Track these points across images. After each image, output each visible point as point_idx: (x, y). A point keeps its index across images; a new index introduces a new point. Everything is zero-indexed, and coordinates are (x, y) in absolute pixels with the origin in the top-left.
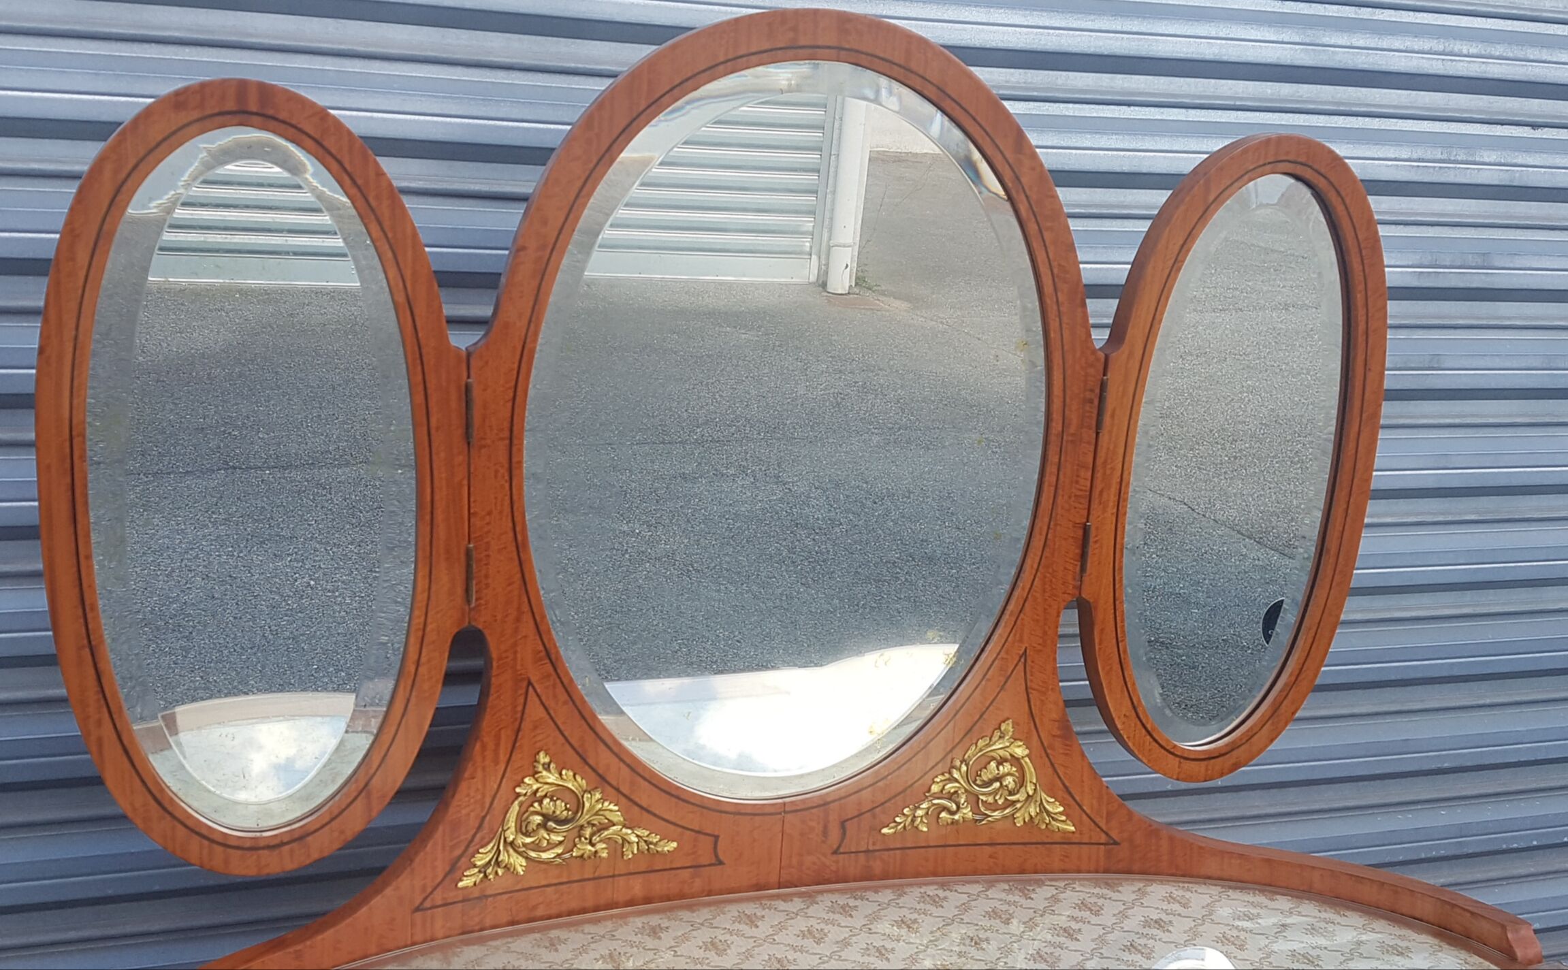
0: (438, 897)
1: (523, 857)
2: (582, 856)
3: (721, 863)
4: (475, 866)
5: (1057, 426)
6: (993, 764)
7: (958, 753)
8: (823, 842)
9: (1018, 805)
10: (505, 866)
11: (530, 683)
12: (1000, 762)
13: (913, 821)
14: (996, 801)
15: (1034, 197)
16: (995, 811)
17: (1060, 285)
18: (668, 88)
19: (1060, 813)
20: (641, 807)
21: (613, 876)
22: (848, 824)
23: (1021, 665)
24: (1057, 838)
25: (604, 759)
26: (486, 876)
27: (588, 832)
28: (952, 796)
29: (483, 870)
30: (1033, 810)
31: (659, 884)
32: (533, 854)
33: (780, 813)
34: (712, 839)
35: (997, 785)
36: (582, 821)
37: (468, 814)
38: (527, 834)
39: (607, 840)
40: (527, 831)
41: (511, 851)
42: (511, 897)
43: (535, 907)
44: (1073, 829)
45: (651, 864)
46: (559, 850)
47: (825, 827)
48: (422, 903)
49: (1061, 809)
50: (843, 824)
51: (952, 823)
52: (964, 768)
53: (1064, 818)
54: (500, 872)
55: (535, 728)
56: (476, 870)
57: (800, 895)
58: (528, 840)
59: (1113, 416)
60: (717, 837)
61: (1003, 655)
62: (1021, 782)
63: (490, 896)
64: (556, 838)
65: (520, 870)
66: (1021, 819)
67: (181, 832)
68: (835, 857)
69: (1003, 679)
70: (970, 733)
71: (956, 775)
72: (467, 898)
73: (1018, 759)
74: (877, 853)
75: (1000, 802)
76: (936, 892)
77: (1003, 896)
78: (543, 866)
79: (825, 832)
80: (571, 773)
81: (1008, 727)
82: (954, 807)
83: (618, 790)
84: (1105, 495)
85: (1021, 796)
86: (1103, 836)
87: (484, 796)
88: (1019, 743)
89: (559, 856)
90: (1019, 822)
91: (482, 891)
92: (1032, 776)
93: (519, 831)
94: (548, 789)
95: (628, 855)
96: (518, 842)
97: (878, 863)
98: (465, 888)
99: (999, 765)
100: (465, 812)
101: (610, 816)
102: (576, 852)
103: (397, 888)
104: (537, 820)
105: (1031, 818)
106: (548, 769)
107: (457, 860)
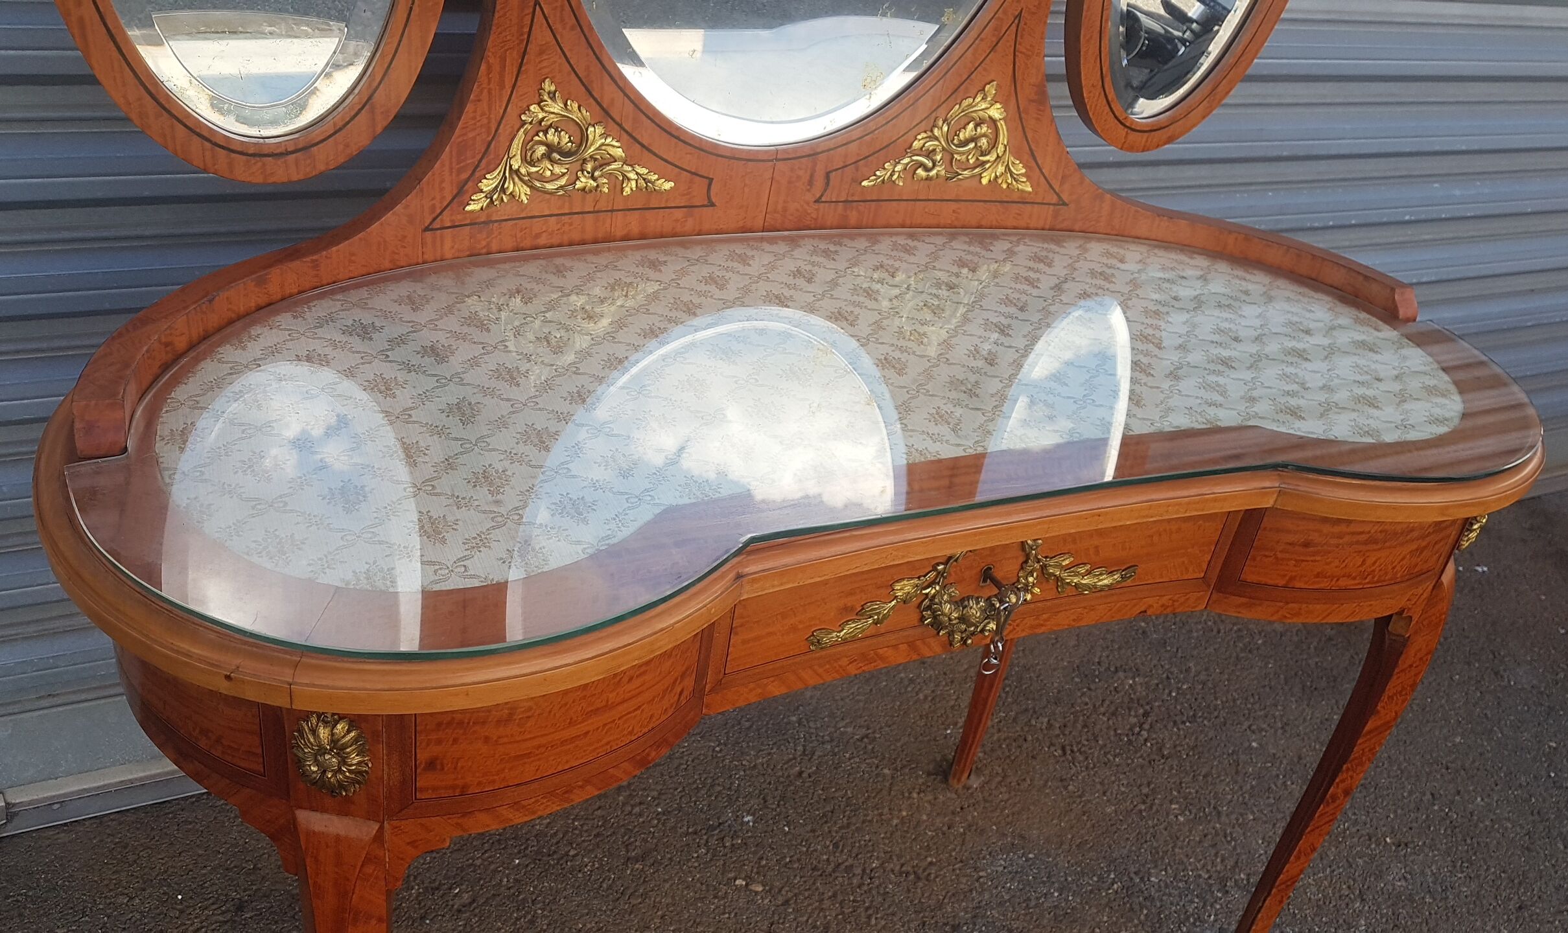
0: (446, 219)
1: (528, 186)
2: (583, 189)
3: (713, 205)
4: (481, 191)
6: (971, 125)
7: (941, 112)
8: (808, 190)
9: (987, 166)
10: (511, 193)
11: (537, 2)
12: (979, 123)
13: (892, 175)
14: (968, 160)
16: (965, 170)
19: (1022, 175)
20: (643, 146)
21: (612, 211)
22: (832, 175)
23: (1014, 27)
24: (1015, 197)
25: (608, 92)
26: (492, 201)
27: (589, 167)
28: (929, 154)
29: (489, 196)
30: (1001, 169)
31: (655, 222)
32: (538, 184)
33: (772, 161)
34: (707, 181)
35: (972, 145)
36: (586, 155)
37: (474, 138)
38: (532, 163)
39: (610, 175)
40: (532, 160)
41: (516, 179)
42: (516, 224)
43: (538, 236)
44: (1030, 189)
45: (647, 202)
46: (563, 181)
47: (812, 176)
48: (431, 223)
49: (1024, 171)
50: (828, 174)
51: (926, 179)
52: (945, 128)
53: (1025, 180)
54: (505, 199)
55: (541, 53)
56: (483, 195)
57: (784, 239)
58: (534, 169)
60: (711, 180)
61: (1000, 14)
62: (994, 145)
63: (496, 221)
64: (558, 170)
65: (524, 199)
66: (988, 177)
67: (180, 130)
68: (816, 206)
69: (995, 40)
70: (957, 92)
71: (936, 132)
72: (476, 222)
73: (995, 122)
74: (855, 204)
75: (971, 161)
76: (906, 242)
77: (966, 247)
78: (548, 196)
79: (810, 182)
80: (576, 105)
81: (991, 89)
82: (930, 164)
83: (620, 125)
85: (991, 157)
86: (1055, 197)
87: (489, 119)
88: (998, 106)
89: (562, 187)
90: (985, 181)
91: (489, 216)
92: (1003, 138)
93: (524, 160)
94: (553, 119)
95: (627, 191)
96: (523, 171)
97: (854, 213)
98: (472, 212)
99: (977, 126)
100: (471, 135)
101: (612, 151)
102: (579, 185)
103: (407, 207)
104: (542, 149)
105: (996, 177)
106: (553, 98)
107: (464, 183)
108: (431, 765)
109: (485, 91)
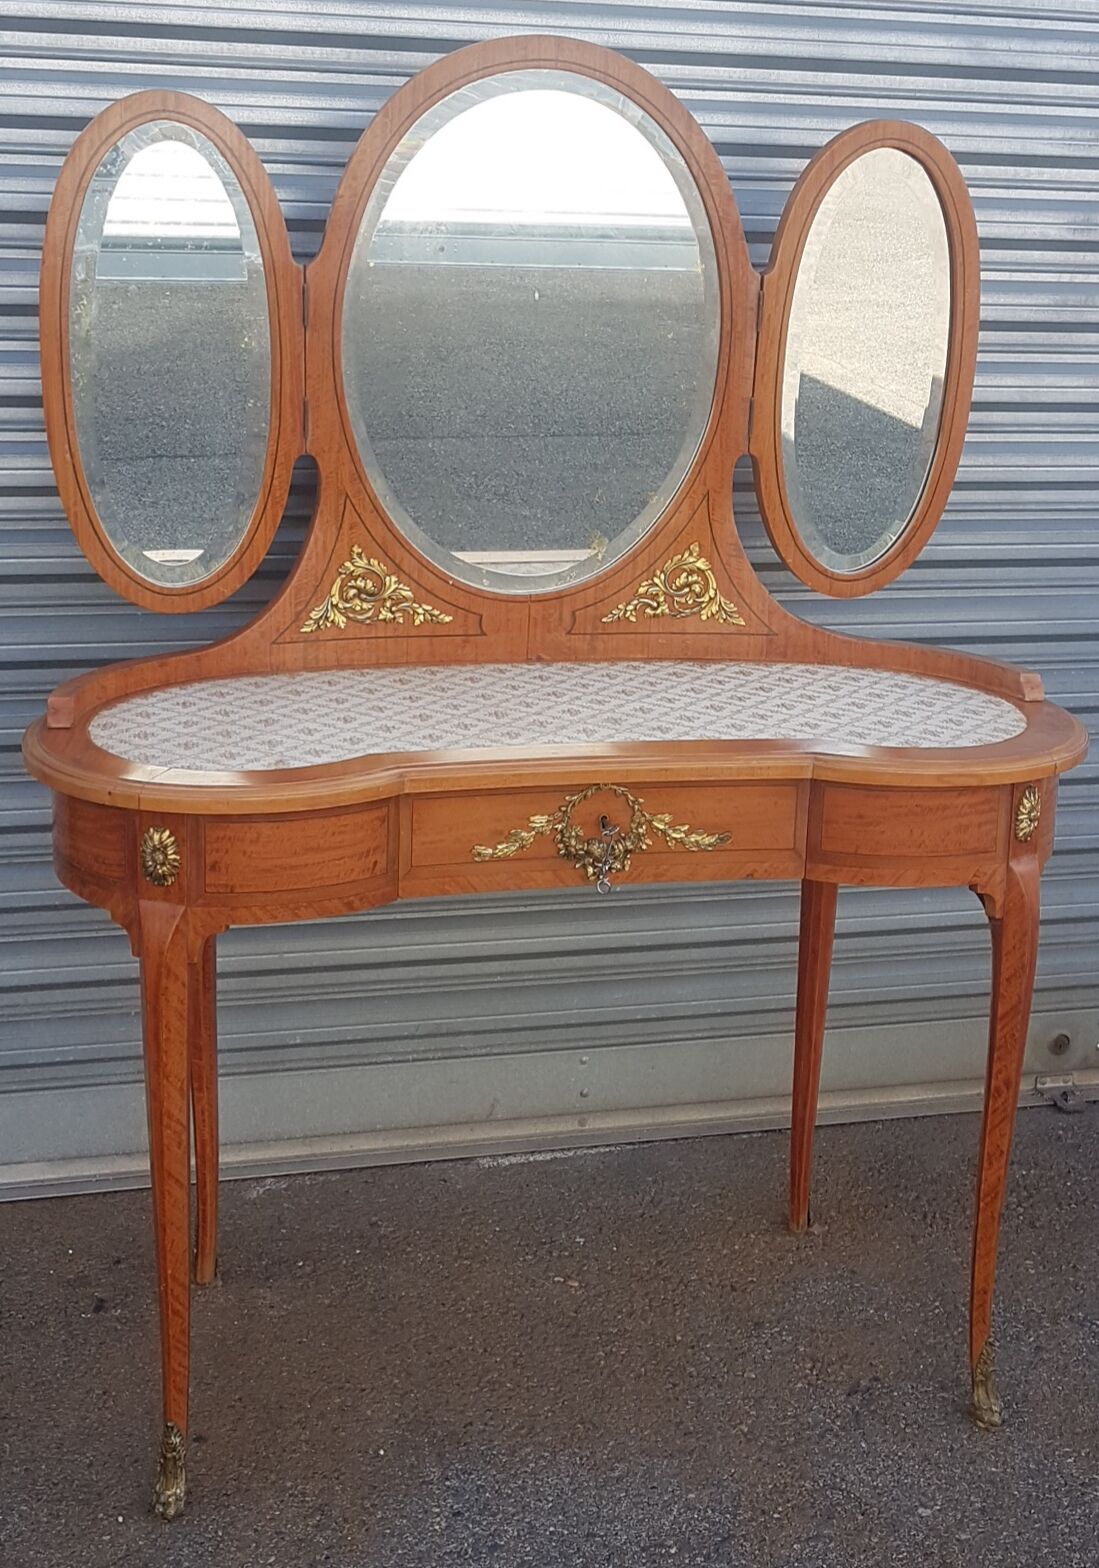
1: (345, 616)
2: (385, 620)
3: (485, 634)
4: (311, 619)
5: (727, 327)
6: (685, 574)
7: (659, 564)
8: (560, 624)
9: (704, 605)
10: (333, 621)
11: (347, 496)
12: (691, 573)
13: (625, 613)
14: (687, 601)
15: (702, 162)
16: (686, 609)
17: (724, 223)
19: (735, 612)
20: (428, 590)
21: (408, 637)
22: (577, 614)
23: (705, 503)
24: (733, 629)
25: (399, 553)
26: (319, 626)
27: (388, 604)
28: (654, 597)
29: (317, 621)
30: (715, 608)
31: (441, 645)
32: (351, 615)
33: (527, 601)
34: (477, 618)
35: (687, 590)
36: (386, 595)
38: (347, 601)
39: (403, 610)
40: (347, 599)
41: (336, 611)
42: (336, 643)
44: (743, 623)
45: (432, 632)
46: (370, 614)
47: (561, 614)
48: (276, 639)
49: (735, 608)
50: (574, 613)
51: (655, 616)
52: (662, 576)
53: (738, 616)
54: (329, 625)
55: (352, 529)
56: (312, 621)
57: (542, 661)
58: (348, 605)
59: (769, 319)
60: (481, 616)
61: (691, 495)
62: (707, 590)
63: (322, 640)
64: (365, 606)
65: (342, 626)
66: (706, 615)
68: (569, 637)
69: (692, 512)
70: (666, 553)
71: (656, 580)
72: (307, 639)
73: (703, 571)
74: (600, 636)
75: (690, 602)
78: (359, 624)
79: (561, 618)
80: (376, 562)
81: (695, 548)
82: (655, 604)
83: (409, 576)
84: (765, 378)
85: (706, 598)
86: (766, 628)
87: (317, 572)
88: (703, 560)
89: (368, 618)
90: (704, 617)
91: (318, 636)
92: (713, 583)
93: (341, 597)
94: (360, 571)
95: (417, 622)
96: (340, 606)
98: (306, 633)
99: (689, 575)
100: (305, 582)
101: (404, 593)
102: (381, 617)
103: (260, 626)
104: (353, 592)
105: (713, 614)
106: (361, 558)
107: (300, 613)
109: (314, 554)
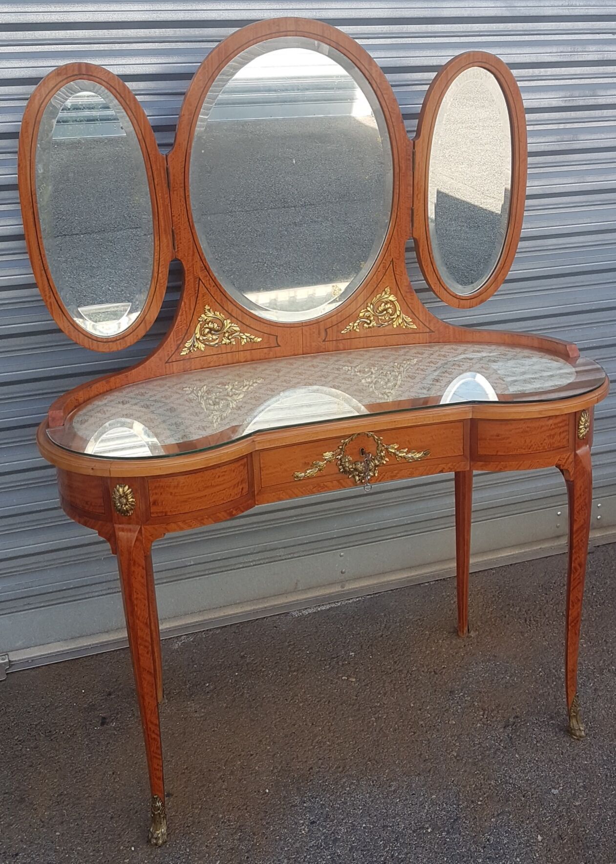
0: (173, 358)
1: (203, 344)
2: (225, 344)
3: (279, 346)
4: (186, 347)
5: (397, 170)
6: (383, 304)
7: (369, 300)
8: (319, 337)
9: (394, 320)
10: (197, 347)
11: (200, 279)
13: (353, 328)
14: (385, 318)
15: (378, 81)
16: (385, 322)
17: (392, 114)
18: (232, 51)
19: (410, 322)
20: (247, 326)
21: (238, 351)
22: (328, 330)
23: (391, 265)
24: (410, 331)
25: (230, 307)
26: (190, 351)
27: (227, 335)
28: (368, 318)
29: (189, 348)
30: (400, 321)
31: (257, 354)
32: (207, 343)
33: (301, 326)
34: (275, 337)
35: (385, 312)
36: (225, 331)
37: (181, 328)
38: (204, 335)
39: (235, 338)
41: (199, 342)
42: (201, 359)
43: (209, 363)
44: (416, 327)
45: (252, 346)
46: (217, 341)
47: (319, 331)
48: (168, 360)
49: (410, 320)
50: (326, 330)
51: (369, 328)
52: (372, 306)
53: (412, 324)
54: (195, 349)
55: (203, 296)
56: (186, 349)
57: (311, 356)
58: (205, 338)
59: (419, 165)
60: (277, 336)
61: (384, 261)
62: (396, 311)
63: (193, 358)
64: (214, 337)
65: (203, 349)
67: (81, 336)
68: (324, 343)
69: (384, 271)
70: (373, 293)
71: (369, 309)
72: (184, 359)
73: (393, 302)
74: (340, 341)
75: (387, 319)
79: (319, 333)
80: (218, 313)
81: (388, 290)
82: (369, 322)
83: (237, 319)
84: (419, 196)
85: (395, 316)
86: (428, 329)
87: (187, 321)
88: (392, 295)
89: (217, 344)
90: (395, 326)
91: (190, 356)
92: (398, 308)
93: (201, 334)
94: (210, 319)
95: (243, 343)
96: (201, 339)
97: (341, 344)
98: (183, 355)
99: (385, 304)
100: (181, 327)
101: (235, 328)
102: (223, 342)
103: (159, 354)
104: (207, 330)
105: (399, 324)
106: (209, 310)
107: (180, 344)
108: (155, 503)
109: (184, 312)
